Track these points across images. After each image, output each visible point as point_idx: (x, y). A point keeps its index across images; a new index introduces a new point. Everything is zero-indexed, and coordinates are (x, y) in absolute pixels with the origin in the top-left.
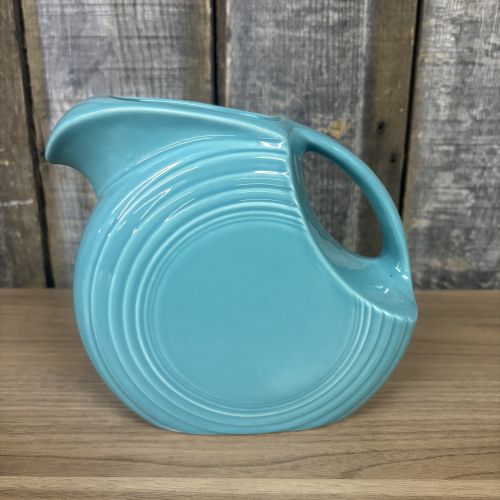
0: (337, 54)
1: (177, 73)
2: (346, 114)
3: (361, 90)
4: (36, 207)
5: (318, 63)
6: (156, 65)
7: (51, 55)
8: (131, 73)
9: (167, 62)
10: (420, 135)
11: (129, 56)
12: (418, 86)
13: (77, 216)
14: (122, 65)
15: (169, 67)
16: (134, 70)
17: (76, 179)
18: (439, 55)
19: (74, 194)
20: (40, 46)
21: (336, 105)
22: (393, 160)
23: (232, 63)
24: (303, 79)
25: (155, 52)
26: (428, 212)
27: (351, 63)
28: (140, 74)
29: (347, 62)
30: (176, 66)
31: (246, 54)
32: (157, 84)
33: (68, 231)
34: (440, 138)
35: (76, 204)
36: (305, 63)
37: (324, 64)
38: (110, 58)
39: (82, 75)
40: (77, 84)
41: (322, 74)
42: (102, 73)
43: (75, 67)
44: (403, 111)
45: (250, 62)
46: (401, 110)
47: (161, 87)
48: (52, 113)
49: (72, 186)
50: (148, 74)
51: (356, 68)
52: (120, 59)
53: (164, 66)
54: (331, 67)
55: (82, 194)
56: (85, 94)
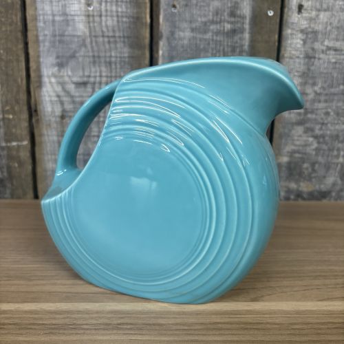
0: (230, 49)
1: (127, 60)
4: (29, 146)
6: (113, 54)
7: (44, 47)
8: (97, 59)
9: (121, 53)
11: (95, 48)
14: (91, 54)
15: (122, 56)
16: (99, 57)
17: (57, 128)
18: (293, 52)
19: (55, 138)
20: (37, 41)
23: (163, 54)
25: (112, 45)
26: (288, 152)
28: (103, 60)
30: (126, 55)
31: (172, 48)
32: (113, 66)
33: (50, 163)
38: (83, 49)
39: (64, 60)
40: (61, 65)
42: (78, 59)
43: (60, 54)
45: (174, 53)
47: (116, 68)
48: (43, 84)
49: (54, 133)
50: (108, 60)
52: (90, 50)
53: (118, 55)
56: (66, 72)
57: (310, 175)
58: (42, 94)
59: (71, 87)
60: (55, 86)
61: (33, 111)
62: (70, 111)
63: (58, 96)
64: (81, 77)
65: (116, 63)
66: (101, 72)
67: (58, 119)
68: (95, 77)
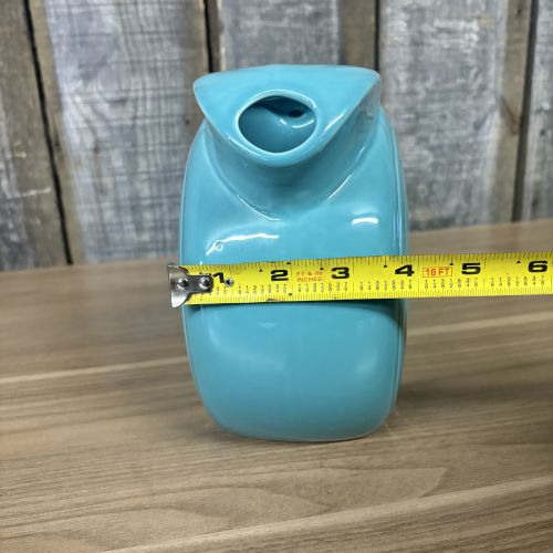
0: (313, 40)
1: (178, 63)
4: (54, 195)
5: (298, 49)
6: (159, 57)
7: (60, 53)
8: (136, 66)
9: (169, 54)
11: (133, 50)
13: (93, 200)
14: (127, 59)
15: (171, 58)
16: (139, 62)
17: (91, 166)
18: (396, 39)
19: (89, 180)
20: (49, 45)
23: (226, 52)
25: (156, 45)
27: (325, 48)
28: (145, 66)
29: (323, 47)
30: (176, 57)
31: (237, 44)
32: (160, 74)
33: (85, 215)
34: (402, 107)
35: (92, 190)
36: (288, 49)
37: (304, 50)
38: (116, 53)
39: (91, 69)
40: (87, 77)
42: (110, 67)
43: (84, 62)
45: (241, 50)
47: (164, 77)
48: (64, 106)
49: (87, 173)
50: (152, 65)
51: (330, 52)
52: (126, 54)
53: (166, 58)
54: (310, 52)
55: (97, 180)
56: (96, 87)
57: (427, 198)
58: (65, 119)
59: (105, 107)
60: (82, 107)
61: (53, 145)
62: (107, 141)
63: (88, 121)
64: (117, 92)
65: (163, 70)
66: (144, 83)
67: (91, 154)
68: (137, 91)
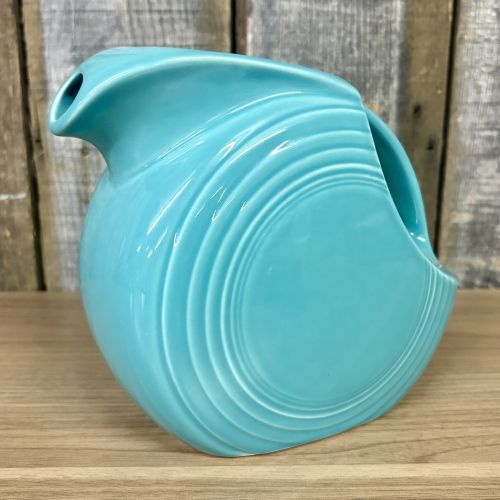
0: (368, 29)
2: (379, 96)
3: (395, 70)
4: (29, 202)
5: (348, 39)
6: (168, 42)
7: (52, 31)
9: (181, 38)
10: (460, 119)
11: (138, 32)
12: (457, 65)
13: (76, 211)
14: (130, 42)
15: (184, 44)
17: (76, 170)
18: (480, 32)
19: (73, 187)
20: (39, 21)
21: (368, 86)
22: (431, 147)
23: (253, 39)
24: (332, 57)
25: (167, 27)
26: (470, 205)
27: (383, 41)
29: (380, 39)
30: (190, 43)
31: (268, 29)
33: (65, 229)
34: (482, 121)
35: (75, 199)
36: (334, 39)
37: (355, 42)
38: (117, 34)
39: (85, 53)
40: (79, 61)
41: (352, 51)
43: (78, 44)
44: (441, 92)
45: (273, 38)
46: (439, 92)
48: (50, 95)
49: (71, 178)
51: (390, 46)
52: (129, 35)
53: (177, 43)
54: (362, 44)
55: (82, 187)
61: (33, 141)
67: (77, 155)
